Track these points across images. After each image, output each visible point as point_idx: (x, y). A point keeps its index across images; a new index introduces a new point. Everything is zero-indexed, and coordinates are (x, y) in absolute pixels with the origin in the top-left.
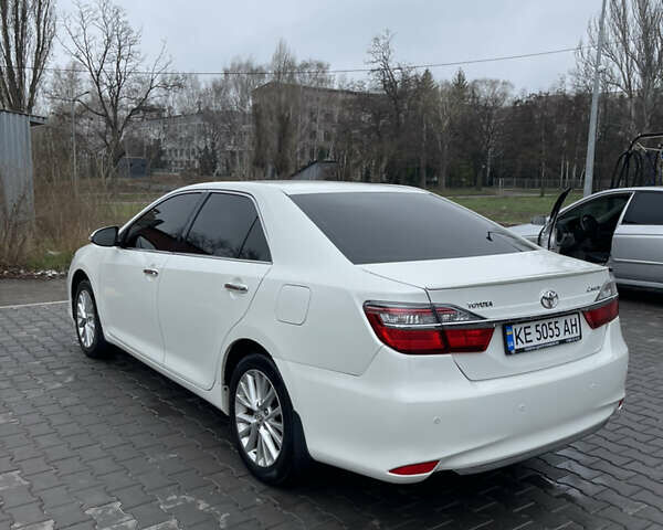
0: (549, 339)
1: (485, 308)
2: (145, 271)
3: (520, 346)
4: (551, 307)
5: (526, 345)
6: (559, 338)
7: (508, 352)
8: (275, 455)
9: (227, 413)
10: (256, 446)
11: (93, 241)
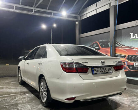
1: (86, 64)
3: (96, 73)
6: (106, 72)
7: (93, 74)
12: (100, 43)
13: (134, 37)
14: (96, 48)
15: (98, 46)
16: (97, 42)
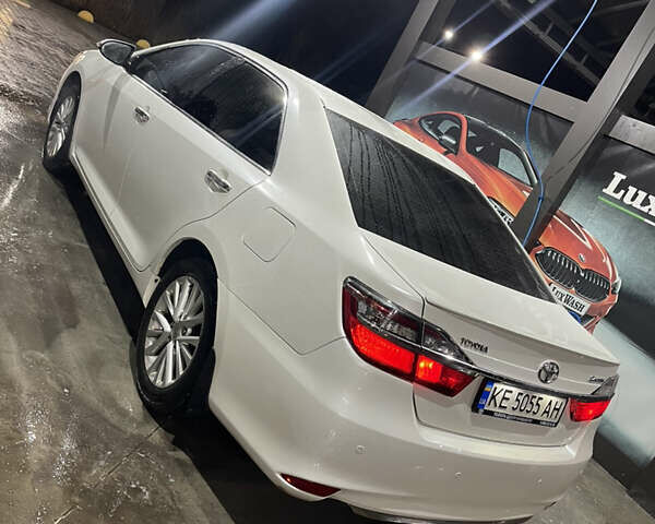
0: (524, 414)
1: (478, 353)
2: (137, 110)
3: (491, 408)
4: (545, 381)
5: (497, 410)
6: (535, 417)
7: (475, 407)
8: (170, 380)
9: (145, 303)
10: (157, 354)
11: (100, 48)
12: (471, 127)
13: (618, 196)
14: (444, 137)
15: (457, 138)
16: (463, 117)
